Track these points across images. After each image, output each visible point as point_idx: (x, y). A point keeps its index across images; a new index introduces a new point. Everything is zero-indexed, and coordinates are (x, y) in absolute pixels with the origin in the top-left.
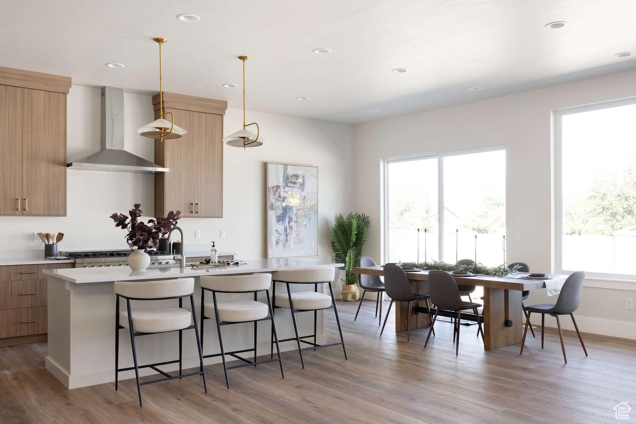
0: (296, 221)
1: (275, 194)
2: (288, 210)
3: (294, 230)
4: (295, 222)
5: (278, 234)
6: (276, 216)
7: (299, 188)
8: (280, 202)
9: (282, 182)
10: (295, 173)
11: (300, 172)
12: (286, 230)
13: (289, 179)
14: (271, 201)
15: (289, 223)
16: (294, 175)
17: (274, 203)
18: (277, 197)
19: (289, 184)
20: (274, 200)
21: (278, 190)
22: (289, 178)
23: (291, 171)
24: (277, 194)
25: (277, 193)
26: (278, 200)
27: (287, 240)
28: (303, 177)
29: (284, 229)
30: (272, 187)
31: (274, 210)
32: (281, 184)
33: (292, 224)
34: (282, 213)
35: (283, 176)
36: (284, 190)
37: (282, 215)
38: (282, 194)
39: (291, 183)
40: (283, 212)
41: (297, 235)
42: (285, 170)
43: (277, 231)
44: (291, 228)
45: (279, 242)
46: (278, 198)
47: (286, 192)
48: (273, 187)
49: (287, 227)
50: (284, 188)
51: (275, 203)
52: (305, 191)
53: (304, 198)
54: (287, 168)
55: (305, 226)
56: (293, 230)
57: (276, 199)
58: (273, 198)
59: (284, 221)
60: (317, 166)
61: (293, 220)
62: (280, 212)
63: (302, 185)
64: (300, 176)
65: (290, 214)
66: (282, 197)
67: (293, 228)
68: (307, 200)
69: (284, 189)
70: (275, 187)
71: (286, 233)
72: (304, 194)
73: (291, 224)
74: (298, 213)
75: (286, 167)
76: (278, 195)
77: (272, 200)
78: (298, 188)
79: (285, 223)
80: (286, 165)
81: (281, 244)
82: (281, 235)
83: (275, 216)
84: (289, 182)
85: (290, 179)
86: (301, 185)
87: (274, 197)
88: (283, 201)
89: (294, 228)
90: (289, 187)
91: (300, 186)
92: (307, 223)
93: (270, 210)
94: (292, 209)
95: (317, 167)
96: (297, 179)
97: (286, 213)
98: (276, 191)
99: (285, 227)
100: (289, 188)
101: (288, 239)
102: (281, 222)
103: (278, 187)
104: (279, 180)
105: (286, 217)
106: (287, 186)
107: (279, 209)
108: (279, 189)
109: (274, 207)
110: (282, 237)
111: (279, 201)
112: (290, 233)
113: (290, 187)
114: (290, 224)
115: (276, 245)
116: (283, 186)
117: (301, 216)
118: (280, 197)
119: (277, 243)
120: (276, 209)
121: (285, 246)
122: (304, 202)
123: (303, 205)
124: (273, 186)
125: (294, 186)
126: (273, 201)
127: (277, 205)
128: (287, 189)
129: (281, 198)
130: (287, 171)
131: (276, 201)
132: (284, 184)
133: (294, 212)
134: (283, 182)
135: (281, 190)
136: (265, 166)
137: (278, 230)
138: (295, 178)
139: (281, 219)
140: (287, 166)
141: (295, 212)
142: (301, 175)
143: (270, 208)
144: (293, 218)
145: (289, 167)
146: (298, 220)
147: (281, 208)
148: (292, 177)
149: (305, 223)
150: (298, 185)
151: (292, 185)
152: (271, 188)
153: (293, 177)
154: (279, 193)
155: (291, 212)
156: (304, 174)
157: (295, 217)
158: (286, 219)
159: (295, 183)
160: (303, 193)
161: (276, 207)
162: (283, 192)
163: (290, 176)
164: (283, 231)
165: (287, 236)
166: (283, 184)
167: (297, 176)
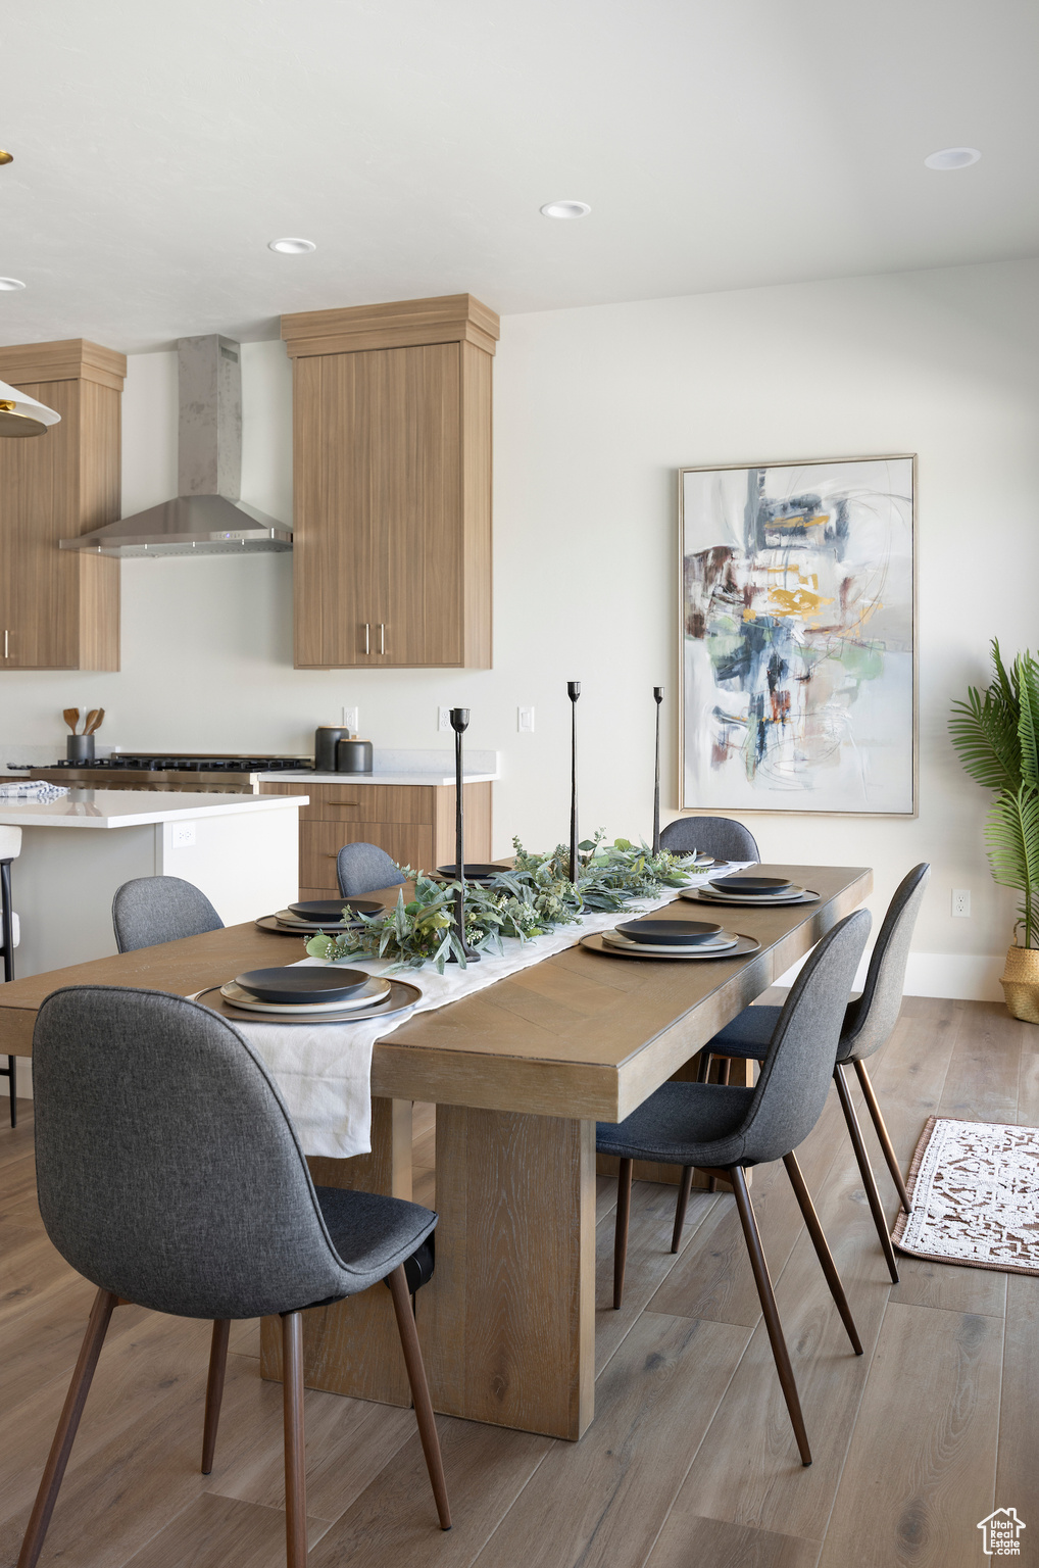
0: (804, 674)
1: (709, 580)
2: (767, 636)
3: (794, 710)
4: (801, 679)
5: (724, 721)
6: (713, 659)
7: (817, 549)
8: (730, 607)
9: (743, 532)
10: (799, 493)
11: (822, 486)
12: (757, 708)
13: (773, 518)
14: (693, 606)
15: (772, 684)
16: (796, 504)
17: (705, 612)
18: (719, 591)
19: (771, 540)
20: (707, 602)
21: (725, 565)
22: (771, 515)
23: (779, 488)
24: (720, 578)
25: (718, 575)
26: (723, 599)
27: (762, 747)
28: (841, 508)
29: (748, 704)
30: (696, 555)
31: (707, 637)
32: (738, 539)
33: (788, 685)
34: (741, 648)
35: (746, 510)
36: (748, 562)
37: (740, 656)
38: (742, 579)
39: (783, 532)
40: (746, 643)
41: (810, 730)
42: (756, 486)
43: (717, 711)
44: (782, 702)
45: (729, 751)
46: (724, 591)
47: (757, 569)
48: (703, 556)
49: (761, 699)
50: (749, 553)
51: (711, 610)
52: (847, 561)
53: (846, 584)
54: (762, 480)
55: (847, 696)
56: (788, 708)
57: (714, 595)
58: (703, 596)
59: (750, 675)
60: (910, 450)
61: (790, 673)
62: (731, 644)
63: (838, 535)
64: (823, 504)
65: (778, 648)
66: (740, 587)
67: (793, 702)
68: (859, 594)
69: (748, 557)
70: (710, 555)
71: (756, 722)
72: (841, 571)
73: (779, 688)
74: (814, 645)
75: (759, 476)
76: (724, 583)
77: (698, 603)
78: (813, 549)
79: (752, 684)
80: (757, 471)
81: (735, 762)
82: (737, 728)
83: (708, 657)
84: (773, 532)
85: (778, 517)
86: (827, 536)
87: (705, 589)
88: (748, 601)
89: (797, 702)
90: (771, 548)
91: (823, 541)
92: (858, 684)
93: (690, 639)
94: (785, 629)
95: (913, 457)
96: (807, 517)
97: (761, 645)
98: (717, 567)
99: (753, 700)
100: (772, 553)
101: (769, 740)
102: (736, 680)
103: (723, 553)
104: (727, 526)
105: (759, 662)
106: (763, 545)
107: (727, 632)
108: (729, 561)
109: (707, 625)
110: (744, 736)
111: (728, 602)
112: (775, 719)
113: (778, 547)
114: (776, 688)
115: (712, 765)
116: (747, 546)
117: (828, 655)
118: (730, 587)
119: (720, 753)
120: (714, 635)
121: (755, 766)
122: (843, 601)
123: (839, 614)
124: (701, 551)
125: (798, 541)
126: (703, 605)
127: (719, 618)
128: (762, 557)
129: (738, 592)
130: (761, 493)
131: (712, 603)
132: (752, 541)
133: (793, 643)
134: (748, 531)
135: (736, 562)
136: (675, 480)
137: (725, 709)
138: (799, 511)
139: (735, 669)
140: (764, 473)
141: (802, 642)
142: (826, 499)
143: (689, 629)
144: (791, 664)
145: (771, 476)
146: (815, 672)
147: (736, 628)
148: (785, 509)
149: (852, 683)
150: (815, 537)
151: (785, 541)
152: (695, 560)
153: (790, 509)
154: (729, 576)
155: (780, 642)
156: (845, 493)
157: (800, 660)
158: (758, 668)
159: (801, 531)
160: (838, 565)
161: (714, 624)
162: (746, 569)
163: (776, 508)
164: (747, 712)
165: (762, 733)
166: (746, 542)
167: (809, 506)
